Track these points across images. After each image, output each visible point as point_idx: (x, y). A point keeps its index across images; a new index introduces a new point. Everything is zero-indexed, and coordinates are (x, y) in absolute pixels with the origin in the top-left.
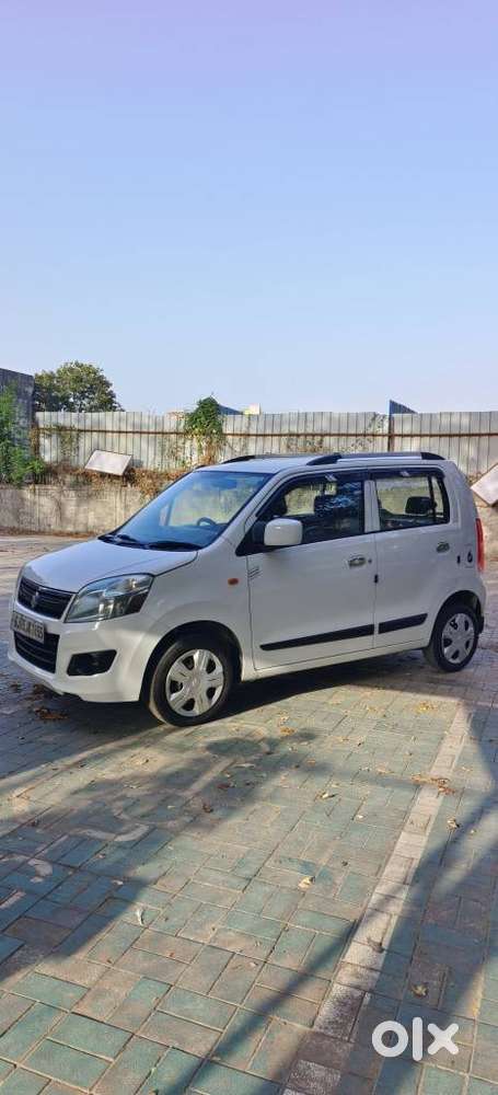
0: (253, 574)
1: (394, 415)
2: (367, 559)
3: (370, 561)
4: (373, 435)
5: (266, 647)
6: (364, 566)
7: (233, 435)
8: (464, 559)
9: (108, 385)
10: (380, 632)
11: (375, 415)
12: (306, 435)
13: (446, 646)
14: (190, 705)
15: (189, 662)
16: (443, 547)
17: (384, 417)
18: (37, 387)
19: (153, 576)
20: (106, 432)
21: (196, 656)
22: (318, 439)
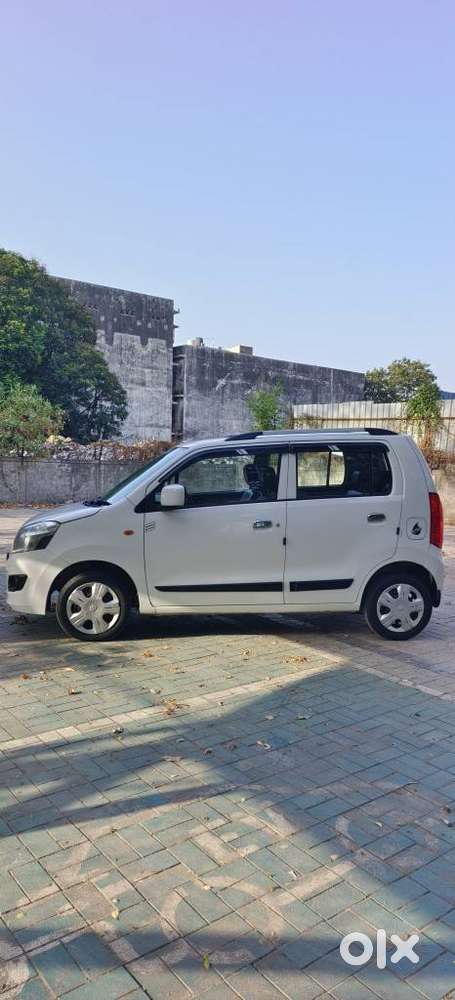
0: (148, 528)
2: (274, 523)
3: (278, 525)
5: (161, 589)
6: (270, 530)
7: (450, 418)
8: (407, 529)
9: (433, 378)
10: (292, 589)
13: (383, 613)
14: (88, 624)
15: (87, 592)
16: (377, 518)
18: (367, 384)
19: (60, 523)
20: (349, 420)
21: (94, 587)
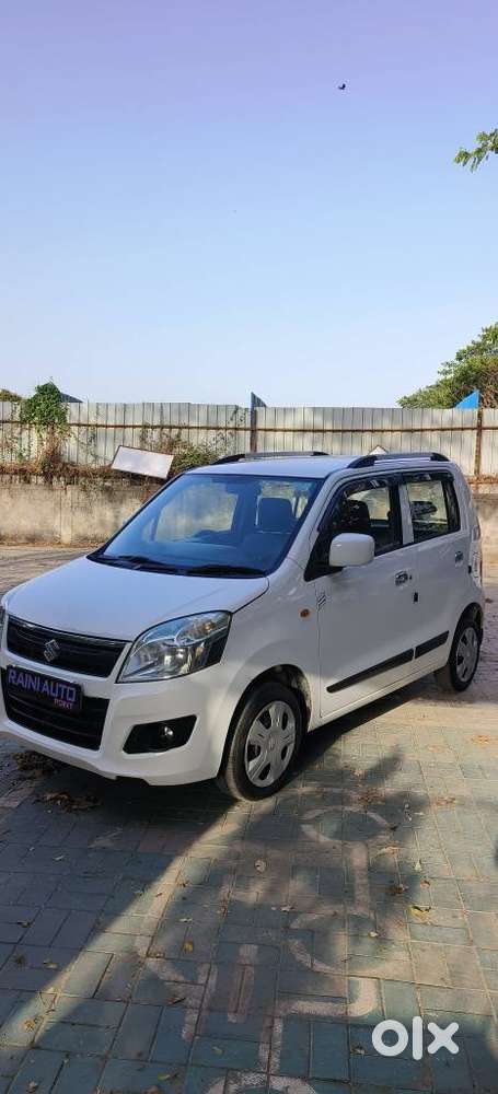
0: (321, 602)
1: (257, 409)
2: (409, 575)
3: (411, 578)
4: (236, 429)
5: (332, 689)
7: (79, 425)
10: (416, 656)
11: (237, 408)
12: (162, 427)
13: (459, 664)
14: (265, 772)
15: (266, 720)
16: (459, 558)
17: (246, 409)
19: (230, 614)
21: (272, 711)
22: (175, 431)
